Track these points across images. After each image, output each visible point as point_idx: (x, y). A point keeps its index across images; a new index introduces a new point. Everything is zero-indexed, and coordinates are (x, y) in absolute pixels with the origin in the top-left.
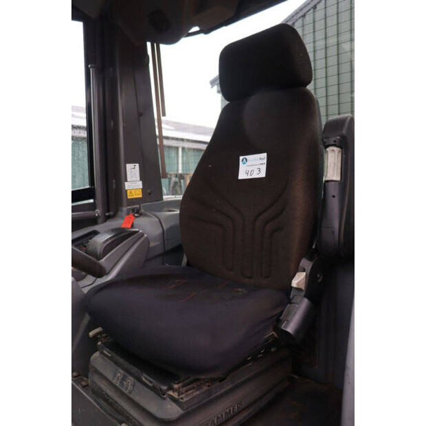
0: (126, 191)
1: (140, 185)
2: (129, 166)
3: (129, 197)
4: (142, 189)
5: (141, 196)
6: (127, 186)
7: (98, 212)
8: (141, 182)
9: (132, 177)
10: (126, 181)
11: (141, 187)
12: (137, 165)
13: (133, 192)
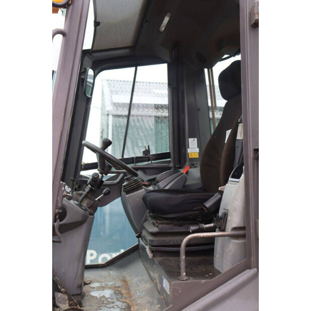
0: (189, 154)
1: (197, 150)
2: (190, 140)
3: (190, 157)
4: (199, 153)
5: (198, 157)
6: (189, 151)
7: (171, 165)
8: (198, 149)
9: (192, 146)
10: (189, 148)
11: (198, 151)
12: (196, 139)
13: (193, 154)
